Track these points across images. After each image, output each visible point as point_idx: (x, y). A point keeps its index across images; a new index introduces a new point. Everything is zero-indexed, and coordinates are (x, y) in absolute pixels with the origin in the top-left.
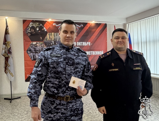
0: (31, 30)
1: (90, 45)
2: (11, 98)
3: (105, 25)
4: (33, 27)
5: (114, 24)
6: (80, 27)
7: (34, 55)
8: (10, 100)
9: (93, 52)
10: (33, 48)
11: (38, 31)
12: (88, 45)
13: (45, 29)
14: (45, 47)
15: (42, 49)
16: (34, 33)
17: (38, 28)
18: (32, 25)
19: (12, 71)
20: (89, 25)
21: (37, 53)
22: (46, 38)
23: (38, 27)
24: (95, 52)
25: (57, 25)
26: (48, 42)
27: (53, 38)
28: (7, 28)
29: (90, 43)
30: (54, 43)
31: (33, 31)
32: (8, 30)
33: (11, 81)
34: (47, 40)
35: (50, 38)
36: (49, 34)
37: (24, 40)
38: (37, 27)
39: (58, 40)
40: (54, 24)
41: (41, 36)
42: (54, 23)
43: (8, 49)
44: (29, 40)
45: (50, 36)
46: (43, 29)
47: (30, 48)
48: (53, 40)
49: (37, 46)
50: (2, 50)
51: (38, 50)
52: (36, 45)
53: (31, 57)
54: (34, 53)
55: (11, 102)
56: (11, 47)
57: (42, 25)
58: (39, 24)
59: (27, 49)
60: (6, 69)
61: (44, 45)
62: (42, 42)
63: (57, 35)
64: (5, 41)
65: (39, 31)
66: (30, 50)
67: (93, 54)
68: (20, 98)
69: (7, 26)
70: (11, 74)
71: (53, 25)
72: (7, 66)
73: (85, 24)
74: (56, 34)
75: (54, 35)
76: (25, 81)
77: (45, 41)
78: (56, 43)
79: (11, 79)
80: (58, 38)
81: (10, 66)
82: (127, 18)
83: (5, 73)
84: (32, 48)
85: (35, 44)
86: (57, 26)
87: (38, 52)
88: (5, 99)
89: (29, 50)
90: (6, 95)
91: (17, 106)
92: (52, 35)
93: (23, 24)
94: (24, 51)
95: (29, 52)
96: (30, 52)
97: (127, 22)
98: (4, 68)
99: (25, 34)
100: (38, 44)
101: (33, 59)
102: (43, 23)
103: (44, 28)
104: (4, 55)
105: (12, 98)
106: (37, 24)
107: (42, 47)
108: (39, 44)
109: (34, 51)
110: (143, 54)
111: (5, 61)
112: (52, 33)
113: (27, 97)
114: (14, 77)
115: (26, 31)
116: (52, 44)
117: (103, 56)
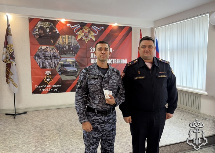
0: (40, 31)
1: (112, 52)
2: (14, 114)
3: (130, 29)
4: (41, 28)
5: (140, 28)
6: (100, 29)
7: (44, 62)
8: (14, 116)
9: (115, 60)
10: (42, 53)
11: (48, 32)
14: (57, 52)
15: (53, 55)
16: (44, 35)
17: (48, 29)
18: (41, 24)
19: (15, 81)
20: (111, 28)
22: (58, 42)
23: (48, 28)
24: (117, 60)
25: (72, 26)
26: (60, 46)
27: (67, 42)
28: (9, 28)
29: (112, 50)
30: (68, 48)
32: (10, 30)
33: (14, 93)
34: (60, 44)
35: (63, 42)
36: (62, 37)
37: (30, 43)
38: (47, 27)
39: (73, 45)
40: (68, 25)
41: (51, 39)
42: (69, 23)
43: (10, 54)
44: (37, 43)
45: (64, 39)
46: (54, 30)
47: (39, 53)
48: (67, 44)
49: (47, 52)
50: (3, 54)
51: (48, 56)
52: (46, 49)
53: (40, 64)
54: (43, 59)
55: (14, 118)
56: (13, 52)
57: (54, 26)
58: (50, 25)
59: (34, 55)
60: (8, 79)
61: (56, 51)
62: (53, 47)
63: (71, 39)
64: (6, 44)
65: (50, 33)
66: (39, 56)
67: (115, 63)
68: (26, 113)
69: (9, 26)
70: (15, 85)
72: (9, 75)
73: (106, 26)
74: (70, 37)
75: (68, 38)
76: (33, 93)
77: (57, 45)
78: (71, 47)
79: (14, 90)
80: (73, 42)
81: (13, 74)
82: (155, 21)
83: (7, 82)
84: (40, 53)
85: (45, 49)
86: (71, 27)
87: (49, 59)
88: (7, 114)
89: (37, 56)
90: (7, 110)
91: (22, 122)
92: (65, 38)
93: (29, 22)
94: (31, 57)
95: (36, 58)
96: (38, 58)
97: (155, 26)
98: (5, 76)
99: (32, 36)
100: (48, 49)
101: (42, 66)
102: (54, 22)
103: (56, 29)
104: (5, 61)
105: (16, 113)
106: (47, 23)
107: (53, 52)
108: (50, 49)
109: (43, 58)
110: (169, 62)
111: (7, 69)
112: (65, 36)
113: (35, 112)
114: (18, 88)
115: (33, 32)
116: (65, 49)
117: (130, 64)
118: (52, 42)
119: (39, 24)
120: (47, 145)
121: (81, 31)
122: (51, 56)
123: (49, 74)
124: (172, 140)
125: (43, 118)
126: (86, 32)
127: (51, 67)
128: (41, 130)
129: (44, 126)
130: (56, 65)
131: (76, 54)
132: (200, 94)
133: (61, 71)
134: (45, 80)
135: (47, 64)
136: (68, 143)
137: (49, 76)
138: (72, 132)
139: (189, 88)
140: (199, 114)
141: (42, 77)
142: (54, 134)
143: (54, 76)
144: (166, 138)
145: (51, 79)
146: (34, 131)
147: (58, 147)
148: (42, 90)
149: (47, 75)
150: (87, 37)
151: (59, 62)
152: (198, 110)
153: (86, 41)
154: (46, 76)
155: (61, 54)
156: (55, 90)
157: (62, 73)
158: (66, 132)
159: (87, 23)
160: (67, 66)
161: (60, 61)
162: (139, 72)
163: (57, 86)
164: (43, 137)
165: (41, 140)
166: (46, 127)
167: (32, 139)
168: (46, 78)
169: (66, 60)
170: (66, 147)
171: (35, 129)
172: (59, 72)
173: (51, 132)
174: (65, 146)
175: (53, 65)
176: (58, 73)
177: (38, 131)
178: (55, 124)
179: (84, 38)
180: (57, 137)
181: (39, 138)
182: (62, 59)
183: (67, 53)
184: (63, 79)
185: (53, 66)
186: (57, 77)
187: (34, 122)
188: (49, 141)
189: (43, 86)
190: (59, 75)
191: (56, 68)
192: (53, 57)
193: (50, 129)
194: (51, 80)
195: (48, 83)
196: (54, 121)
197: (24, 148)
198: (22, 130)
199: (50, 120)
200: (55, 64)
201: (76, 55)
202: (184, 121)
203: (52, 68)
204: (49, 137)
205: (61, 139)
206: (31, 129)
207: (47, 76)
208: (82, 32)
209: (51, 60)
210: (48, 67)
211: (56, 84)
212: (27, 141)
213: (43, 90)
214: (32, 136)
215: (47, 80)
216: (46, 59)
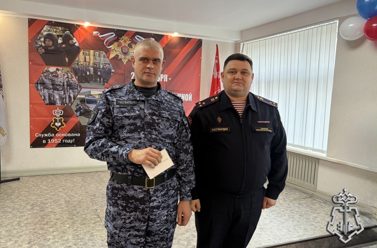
0: (46, 42)
1: (167, 81)
3: (200, 42)
4: (49, 36)
5: (216, 41)
7: (51, 94)
10: (49, 79)
11: (60, 44)
12: (163, 79)
13: (76, 41)
14: (74, 78)
15: (67, 82)
16: (53, 48)
17: (60, 38)
18: (49, 30)
19: (2, 124)
20: (167, 40)
21: (58, 91)
22: (77, 61)
23: (61, 36)
25: (101, 34)
26: (80, 69)
27: (92, 62)
29: (167, 77)
30: (93, 71)
31: (51, 43)
34: (80, 64)
35: (85, 61)
36: (83, 53)
37: (30, 61)
38: (58, 36)
39: (101, 67)
40: (95, 33)
41: (66, 56)
42: (96, 30)
44: (41, 61)
45: (86, 57)
46: (71, 41)
47: (44, 78)
48: (91, 64)
49: (57, 77)
51: (59, 85)
52: (56, 73)
53: (44, 97)
54: (51, 89)
57: (71, 33)
58: (64, 31)
59: (36, 81)
61: (73, 75)
62: (68, 69)
63: (99, 56)
65: (64, 46)
66: (43, 84)
68: (18, 179)
71: (92, 34)
73: (159, 37)
74: (98, 53)
75: (94, 55)
76: (31, 145)
77: (74, 65)
78: (99, 71)
80: (102, 62)
82: (242, 31)
84: (46, 79)
85: (54, 72)
86: (100, 36)
87: (60, 89)
89: (40, 83)
91: (11, 195)
92: (89, 55)
93: (29, 26)
94: (30, 85)
95: (39, 88)
96: (42, 88)
97: (241, 39)
99: (33, 49)
100: (60, 72)
101: (48, 101)
102: (72, 28)
103: (74, 39)
105: (2, 180)
106: (59, 29)
107: (68, 77)
108: (62, 72)
109: (51, 87)
110: (276, 104)
112: (89, 51)
113: (34, 179)
114: (5, 137)
115: (35, 43)
116: (88, 73)
117: (204, 103)
118: (67, 60)
119: (46, 31)
120: (50, 239)
121: (116, 44)
122: (63, 85)
123: (60, 114)
124: (269, 240)
125: (46, 190)
126: (125, 46)
127: (63, 103)
128: (41, 211)
129: (47, 204)
130: (73, 100)
131: (107, 82)
132: (317, 158)
133: (80, 110)
134: (53, 125)
135: (58, 97)
136: (87, 238)
137: (60, 118)
138: (95, 216)
139: (298, 146)
140: (314, 193)
141: (48, 119)
142: (64, 220)
143: (68, 118)
144: (259, 234)
145: (64, 123)
146: (29, 212)
147: (69, 245)
148: (47, 142)
149: (55, 116)
150: (125, 54)
151: (77, 95)
152: (313, 185)
153: (125, 61)
154: (54, 118)
155: (82, 82)
156: (69, 141)
157: (81, 114)
158: (84, 216)
159: (126, 31)
160: (90, 102)
161: (79, 93)
162: (219, 120)
163: (73, 135)
164: (44, 225)
165: (40, 231)
166: (50, 206)
167: (24, 228)
168: (54, 121)
169: (90, 92)
170: (84, 245)
171: (32, 209)
172: (77, 111)
173: (58, 216)
174: (82, 243)
175: (68, 99)
176: (75, 113)
177: (37, 213)
178: (66, 201)
179: (121, 56)
180: (68, 226)
181: (38, 226)
182: (83, 90)
183: (92, 80)
184: (82, 124)
185: (68, 102)
186: (73, 121)
187: (30, 197)
188: (53, 232)
189: (49, 135)
190: (77, 116)
191: (71, 104)
192: (67, 86)
193: (58, 210)
194: (63, 125)
195: (58, 129)
196: (65, 196)
197: (9, 244)
198: (10, 210)
199: (58, 193)
200: (71, 99)
201: (106, 84)
202: (289, 205)
203: (66, 105)
204: (55, 224)
205: (75, 230)
206: (25, 210)
207: (56, 118)
208: (119, 46)
209: (64, 91)
210: (59, 103)
211: (70, 132)
212: (15, 232)
213: (49, 142)
214: (25, 222)
215: (56, 124)
216: (55, 89)
